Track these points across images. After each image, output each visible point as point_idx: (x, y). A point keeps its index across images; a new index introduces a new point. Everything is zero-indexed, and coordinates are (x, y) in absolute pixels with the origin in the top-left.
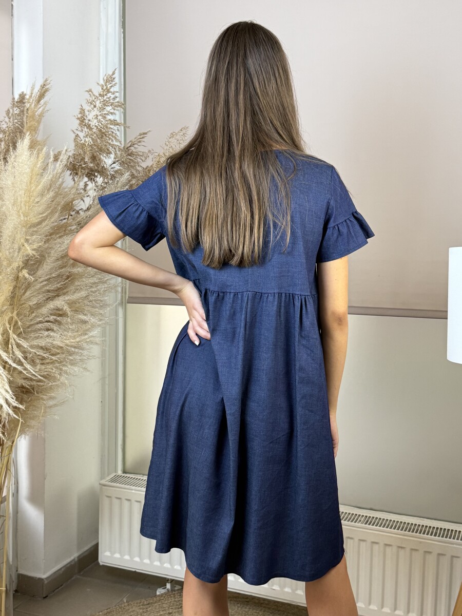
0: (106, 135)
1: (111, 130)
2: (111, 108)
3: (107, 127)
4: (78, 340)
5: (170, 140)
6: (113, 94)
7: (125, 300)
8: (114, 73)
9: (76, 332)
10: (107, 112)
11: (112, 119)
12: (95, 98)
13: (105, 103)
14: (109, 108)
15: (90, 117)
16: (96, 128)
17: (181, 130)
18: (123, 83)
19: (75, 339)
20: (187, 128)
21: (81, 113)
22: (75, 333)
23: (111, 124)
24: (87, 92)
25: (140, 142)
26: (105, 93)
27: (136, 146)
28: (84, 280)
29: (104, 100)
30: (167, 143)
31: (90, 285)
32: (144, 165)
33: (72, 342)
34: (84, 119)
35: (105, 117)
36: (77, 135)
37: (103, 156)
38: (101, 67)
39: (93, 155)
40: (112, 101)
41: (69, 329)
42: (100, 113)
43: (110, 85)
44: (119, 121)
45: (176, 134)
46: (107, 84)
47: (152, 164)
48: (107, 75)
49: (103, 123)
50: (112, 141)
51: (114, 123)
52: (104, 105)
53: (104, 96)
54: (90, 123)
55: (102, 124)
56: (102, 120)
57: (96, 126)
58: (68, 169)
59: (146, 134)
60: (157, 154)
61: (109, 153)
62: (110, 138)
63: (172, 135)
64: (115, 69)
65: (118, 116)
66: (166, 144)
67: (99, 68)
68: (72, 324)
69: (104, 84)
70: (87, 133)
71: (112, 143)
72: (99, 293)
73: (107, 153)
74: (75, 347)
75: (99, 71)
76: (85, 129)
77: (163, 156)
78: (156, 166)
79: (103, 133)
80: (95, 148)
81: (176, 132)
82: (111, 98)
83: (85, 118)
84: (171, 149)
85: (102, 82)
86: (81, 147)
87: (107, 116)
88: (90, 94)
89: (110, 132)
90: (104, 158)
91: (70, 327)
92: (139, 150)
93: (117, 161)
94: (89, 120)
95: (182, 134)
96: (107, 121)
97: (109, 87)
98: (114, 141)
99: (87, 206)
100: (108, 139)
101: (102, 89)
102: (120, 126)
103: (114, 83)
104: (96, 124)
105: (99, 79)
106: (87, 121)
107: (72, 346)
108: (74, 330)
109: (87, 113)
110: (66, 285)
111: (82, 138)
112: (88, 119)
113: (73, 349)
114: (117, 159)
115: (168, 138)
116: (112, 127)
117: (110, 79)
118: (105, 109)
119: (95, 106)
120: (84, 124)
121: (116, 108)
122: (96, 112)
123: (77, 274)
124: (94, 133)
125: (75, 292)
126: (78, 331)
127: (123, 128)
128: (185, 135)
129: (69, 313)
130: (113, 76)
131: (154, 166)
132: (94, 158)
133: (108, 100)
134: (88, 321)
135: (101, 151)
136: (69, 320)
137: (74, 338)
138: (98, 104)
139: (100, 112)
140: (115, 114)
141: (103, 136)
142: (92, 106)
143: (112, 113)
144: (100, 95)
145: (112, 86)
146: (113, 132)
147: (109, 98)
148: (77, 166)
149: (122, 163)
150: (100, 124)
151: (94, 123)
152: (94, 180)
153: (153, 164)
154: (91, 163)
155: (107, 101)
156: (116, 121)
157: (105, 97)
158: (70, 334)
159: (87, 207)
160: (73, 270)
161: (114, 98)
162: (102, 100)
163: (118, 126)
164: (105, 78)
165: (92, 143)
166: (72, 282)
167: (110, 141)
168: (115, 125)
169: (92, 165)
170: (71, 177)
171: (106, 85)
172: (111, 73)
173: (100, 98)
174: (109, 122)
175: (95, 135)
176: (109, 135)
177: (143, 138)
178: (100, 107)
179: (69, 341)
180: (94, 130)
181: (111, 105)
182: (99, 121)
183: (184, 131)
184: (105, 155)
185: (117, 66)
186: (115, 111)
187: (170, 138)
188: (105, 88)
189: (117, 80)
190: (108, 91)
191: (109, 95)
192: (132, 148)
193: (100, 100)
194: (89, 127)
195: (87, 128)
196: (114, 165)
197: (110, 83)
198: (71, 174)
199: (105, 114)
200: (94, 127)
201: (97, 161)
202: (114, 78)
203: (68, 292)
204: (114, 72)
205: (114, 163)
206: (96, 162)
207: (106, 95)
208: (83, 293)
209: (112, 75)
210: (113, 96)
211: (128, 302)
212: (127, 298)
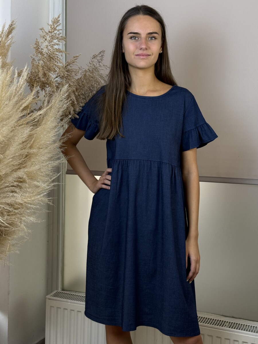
0: (53, 59)
1: (57, 55)
2: (57, 40)
3: (54, 54)
4: (33, 199)
5: (93, 60)
6: (58, 31)
8: (59, 17)
9: (31, 193)
10: (54, 44)
11: (57, 48)
12: (46, 34)
13: (53, 38)
14: (55, 41)
15: (42, 47)
16: (46, 54)
17: (100, 53)
18: (65, 24)
19: (31, 198)
20: (104, 51)
21: (36, 44)
22: (31, 194)
23: (57, 52)
24: (40, 30)
25: (74, 62)
26: (53, 31)
27: (71, 65)
28: (38, 158)
29: (52, 35)
30: (91, 62)
31: (42, 161)
32: (77, 78)
33: (29, 201)
34: (39, 48)
36: (34, 59)
37: (51, 73)
39: (44, 73)
40: (57, 36)
41: (27, 191)
42: (49, 44)
43: (56, 25)
44: (61, 50)
45: (97, 56)
46: (54, 24)
48: (54, 18)
49: (51, 51)
50: (58, 63)
51: (59, 50)
53: (52, 33)
54: (42, 50)
55: (50, 52)
56: (51, 49)
57: (46, 53)
58: (27, 82)
59: (78, 57)
60: (84, 70)
61: (55, 71)
62: (56, 61)
63: (94, 57)
64: (60, 15)
65: (61, 46)
66: (90, 63)
68: (29, 188)
69: (52, 24)
70: (40, 58)
71: (57, 64)
72: (47, 167)
74: (31, 204)
76: (40, 55)
77: (88, 71)
79: (51, 58)
80: (46, 68)
81: (97, 54)
82: (57, 34)
83: (39, 47)
84: (93, 67)
85: (50, 23)
86: (36, 67)
87: (54, 46)
88: (42, 31)
89: (56, 57)
90: (52, 75)
91: (28, 190)
92: (73, 68)
93: (59, 76)
94: (42, 49)
95: (100, 55)
97: (55, 26)
98: (59, 63)
100: (54, 61)
101: (51, 28)
102: (62, 53)
103: (59, 23)
104: (47, 52)
105: (48, 20)
106: (40, 50)
107: (28, 203)
108: (30, 192)
109: (40, 44)
110: (25, 161)
111: (37, 61)
112: (41, 48)
114: (59, 75)
115: (91, 59)
117: (56, 21)
118: (52, 41)
119: (46, 40)
120: (38, 51)
121: (60, 41)
122: (46, 43)
123: (33, 154)
124: (45, 57)
125: (31, 166)
126: (33, 193)
127: (64, 54)
128: (103, 56)
129: (27, 180)
130: (59, 19)
131: (82, 78)
132: (45, 75)
133: (55, 35)
134: (40, 186)
135: (50, 70)
136: (27, 185)
138: (48, 38)
139: (49, 43)
141: (51, 60)
142: (44, 39)
143: (57, 44)
144: (49, 32)
145: (57, 26)
146: (58, 57)
147: (55, 34)
148: (33, 80)
149: (62, 78)
150: (49, 52)
151: (45, 50)
152: (44, 90)
153: (81, 77)
154: (43, 78)
156: (60, 49)
157: (53, 33)
158: (27, 195)
159: (39, 108)
160: (30, 151)
161: (59, 34)
162: (51, 35)
163: (61, 53)
164: (53, 20)
165: (44, 64)
166: (30, 159)
167: (56, 63)
168: (59, 52)
170: (29, 88)
171: (53, 25)
172: (57, 17)
173: (50, 34)
174: (55, 50)
175: (46, 59)
176: (56, 59)
177: (76, 59)
178: (50, 40)
179: (27, 199)
180: (45, 56)
181: (57, 39)
182: (49, 50)
183: (102, 54)
184: (52, 73)
185: (61, 12)
186: (60, 43)
187: (93, 59)
188: (53, 27)
189: (61, 22)
190: (55, 29)
191: (56, 32)
192: (68, 67)
193: (49, 35)
194: (41, 53)
195: (41, 54)
196: (57, 78)
197: (56, 24)
198: (29, 85)
199: (52, 45)
200: (45, 53)
201: (47, 76)
202: (59, 20)
203: (26, 166)
205: (57, 77)
206: (46, 78)
207: (53, 32)
208: (37, 167)
209: (58, 18)
210: (58, 33)
211: (67, 174)
212: (66, 170)
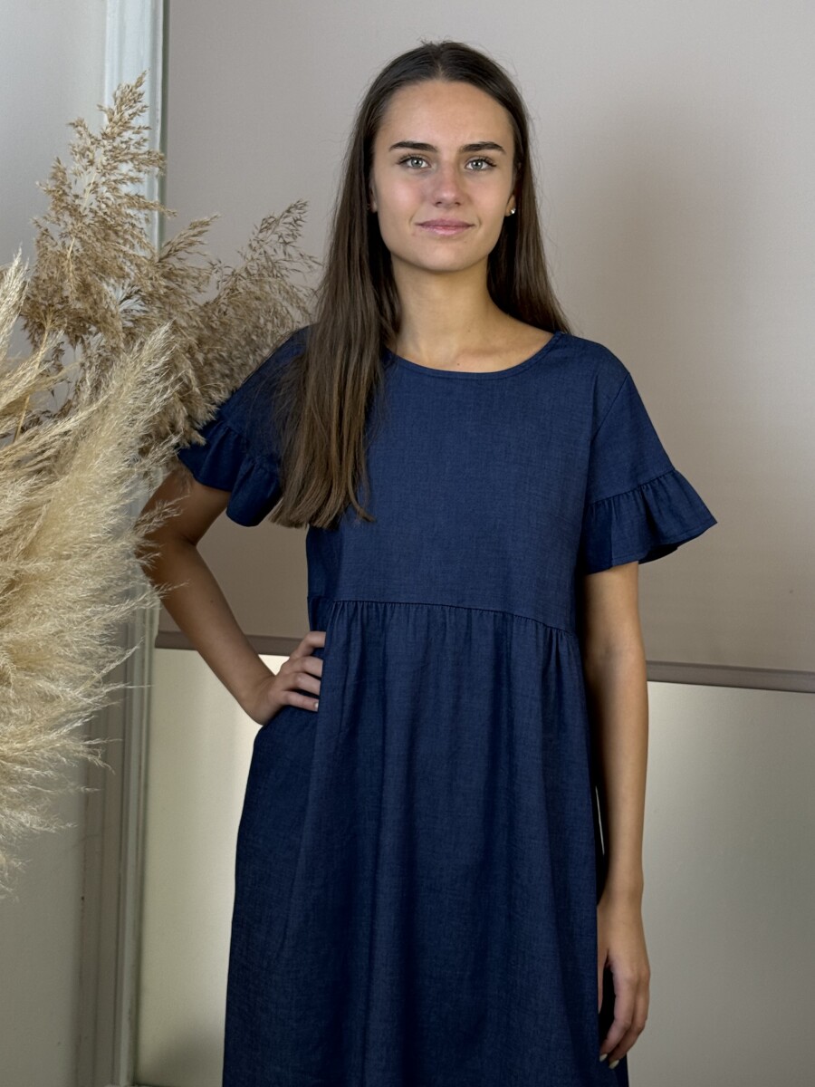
0: (116, 233)
1: (129, 220)
2: (130, 165)
3: (119, 214)
4: (31, 743)
5: (261, 236)
6: (138, 133)
7: (151, 636)
8: (139, 83)
9: (26, 723)
10: (121, 177)
11: (133, 194)
12: (92, 143)
13: (116, 156)
14: (125, 168)
15: (76, 190)
16: (91, 215)
17: (288, 211)
18: (159, 106)
19: (25, 741)
20: (305, 205)
21: (54, 177)
22: (26, 727)
23: (131, 206)
24: (71, 128)
25: (191, 244)
26: (116, 130)
27: (181, 254)
28: (52, 591)
29: (114, 147)
30: (255, 244)
31: (69, 604)
32: (201, 299)
33: (17, 750)
34: (65, 193)
35: (115, 189)
36: (46, 233)
37: (108, 284)
38: (107, 65)
39: (83, 281)
40: (133, 150)
41: (11, 714)
42: (103, 179)
43: (130, 111)
44: (147, 200)
45: (276, 221)
46: (123, 108)
47: (215, 296)
48: (124, 85)
49: (110, 203)
50: (132, 246)
51: (135, 201)
52: (114, 158)
53: (114, 139)
54: (77, 202)
55: (107, 206)
56: (108, 195)
57: (91, 210)
58: (20, 315)
59: (207, 224)
60: (229, 271)
61: (123, 277)
62: (126, 241)
63: (268, 225)
64: (144, 74)
65: (146, 187)
66: (250, 245)
67: (103, 67)
68: (17, 703)
69: (114, 108)
70: (70, 227)
71: (131, 252)
72: (88, 625)
73: (119, 277)
74: (23, 763)
75: (102, 77)
76: (67, 218)
77: (244, 275)
78: (226, 301)
79: (110, 227)
80: (88, 263)
81: (276, 216)
82: (133, 142)
83: (67, 190)
84: (263, 260)
85: (108, 102)
86: (54, 261)
87: (119, 186)
88: (79, 132)
89: (126, 226)
90: (111, 289)
91: (14, 711)
92: (188, 263)
93: (136, 293)
94: (77, 196)
95: (290, 219)
96: (120, 197)
97: (126, 115)
98: (137, 246)
99: (61, 403)
100: (121, 241)
101: (110, 120)
102: (151, 210)
103: (139, 105)
104: (94, 207)
105: (102, 94)
106: (69, 199)
107: (15, 760)
108: (23, 718)
109: (70, 178)
110: (7, 604)
111: (56, 237)
112: (73, 192)
113: (18, 768)
114: (136, 288)
115: (256, 232)
116: (130, 211)
117: (129, 98)
118: (115, 168)
119: (91, 163)
120: (63, 205)
121: (144, 168)
122: (93, 175)
123: (34, 578)
124: (89, 226)
125: (28, 622)
126: (32, 721)
127: (156, 214)
128: (299, 222)
129: (12, 676)
130: (140, 90)
131: (222, 300)
132: (85, 288)
133: (124, 146)
134: (58, 697)
135: (104, 272)
136: (11, 693)
137: (23, 737)
138: (101, 158)
139: (104, 175)
140: (139, 180)
141: (107, 235)
142: (85, 161)
143: (132, 180)
144: (104, 135)
145: (134, 114)
146: (133, 226)
147: (126, 142)
148: (43, 307)
149: (148, 299)
150: (103, 206)
151: (88, 201)
152: (83, 341)
153: (219, 297)
154: (78, 299)
155: (123, 150)
156: (143, 197)
157: (118, 139)
158: (11, 728)
159: (59, 408)
160: (26, 567)
161: (138, 143)
162: (110, 147)
163: (147, 211)
164: (118, 94)
165: (81, 250)
166: (22, 597)
167: (126, 248)
168: (139, 208)
169: (79, 305)
170: (27, 334)
171: (120, 111)
172: (133, 83)
173: (105, 142)
174: (125, 200)
175: (89, 232)
176: (125, 232)
177: (200, 233)
178: (105, 163)
179: (9, 745)
180: (87, 221)
181: (132, 160)
182: (100, 199)
183: (296, 213)
184: (112, 281)
185: (146, 66)
186: (141, 175)
187: (261, 231)
188: (117, 117)
189: (146, 100)
190: (126, 126)
191: (127, 135)
192: (172, 260)
193: (104, 146)
194: (74, 211)
195: (71, 215)
196: (129, 301)
197: (131, 107)
198: (26, 326)
199: (115, 181)
200: (87, 212)
201: (92, 294)
202: (141, 95)
203: (10, 621)
204: (141, 78)
205: (128, 297)
206: (91, 300)
207: (119, 134)
208: (49, 626)
209: (137, 87)
210: (136, 138)
211: (158, 646)
212: (155, 633)
